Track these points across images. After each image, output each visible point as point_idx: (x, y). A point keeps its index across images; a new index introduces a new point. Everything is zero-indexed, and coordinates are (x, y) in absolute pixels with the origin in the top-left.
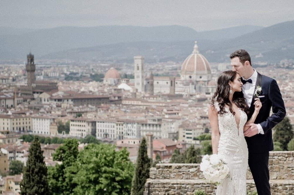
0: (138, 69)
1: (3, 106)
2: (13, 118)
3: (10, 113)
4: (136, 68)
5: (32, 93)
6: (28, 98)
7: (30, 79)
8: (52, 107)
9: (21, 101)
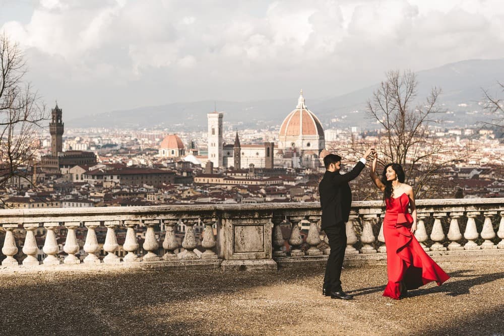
0: (213, 133)
1: (16, 185)
2: (33, 202)
3: (27, 195)
4: (210, 130)
5: (58, 167)
6: (52, 175)
7: (56, 146)
8: (89, 187)
9: (42, 179)
